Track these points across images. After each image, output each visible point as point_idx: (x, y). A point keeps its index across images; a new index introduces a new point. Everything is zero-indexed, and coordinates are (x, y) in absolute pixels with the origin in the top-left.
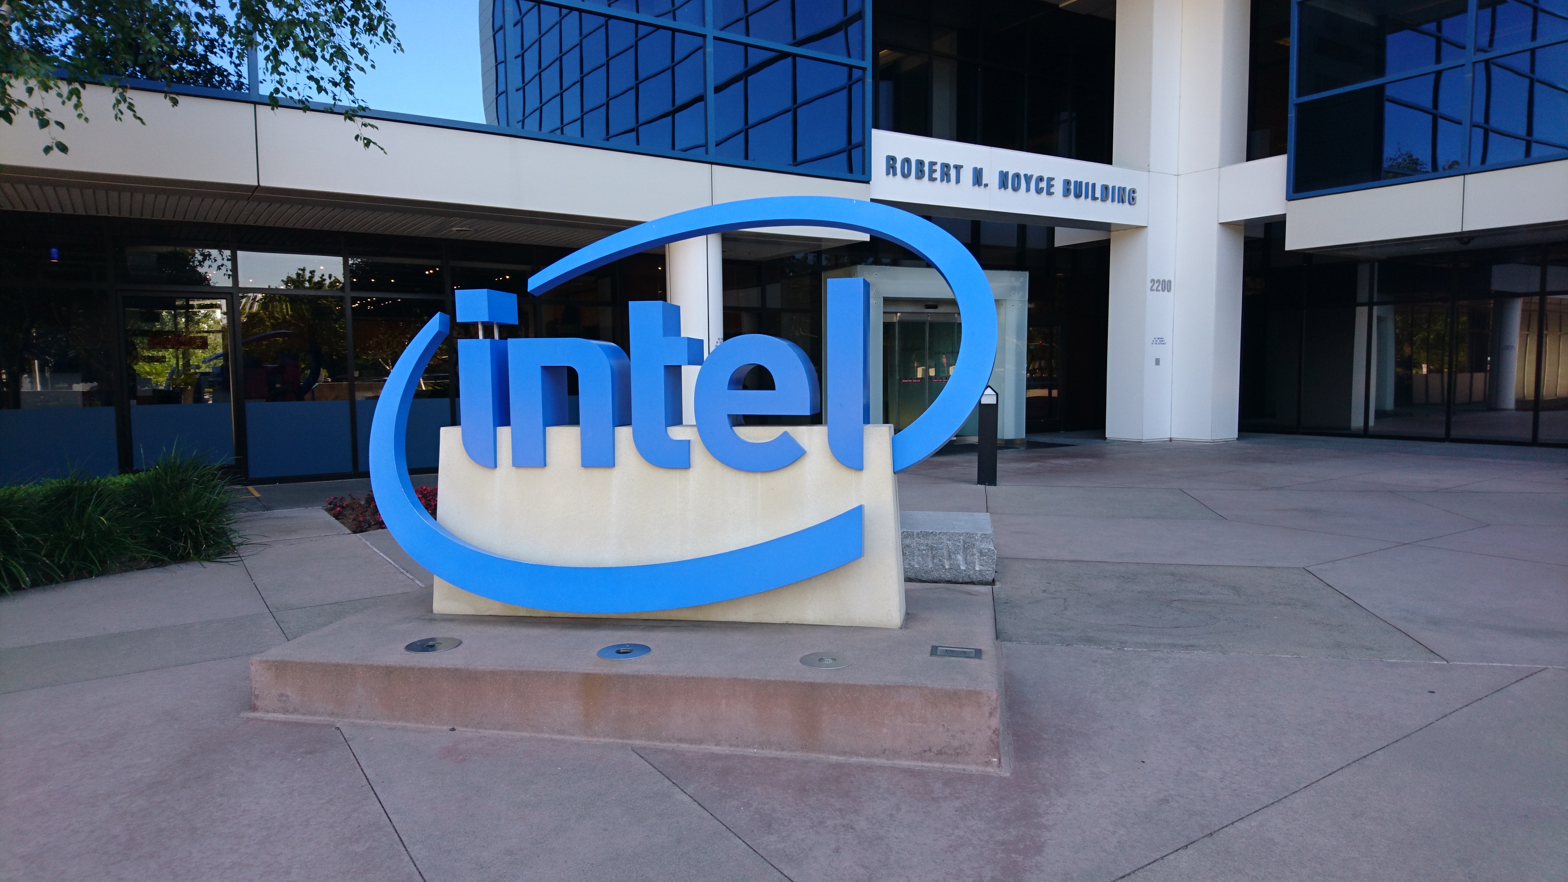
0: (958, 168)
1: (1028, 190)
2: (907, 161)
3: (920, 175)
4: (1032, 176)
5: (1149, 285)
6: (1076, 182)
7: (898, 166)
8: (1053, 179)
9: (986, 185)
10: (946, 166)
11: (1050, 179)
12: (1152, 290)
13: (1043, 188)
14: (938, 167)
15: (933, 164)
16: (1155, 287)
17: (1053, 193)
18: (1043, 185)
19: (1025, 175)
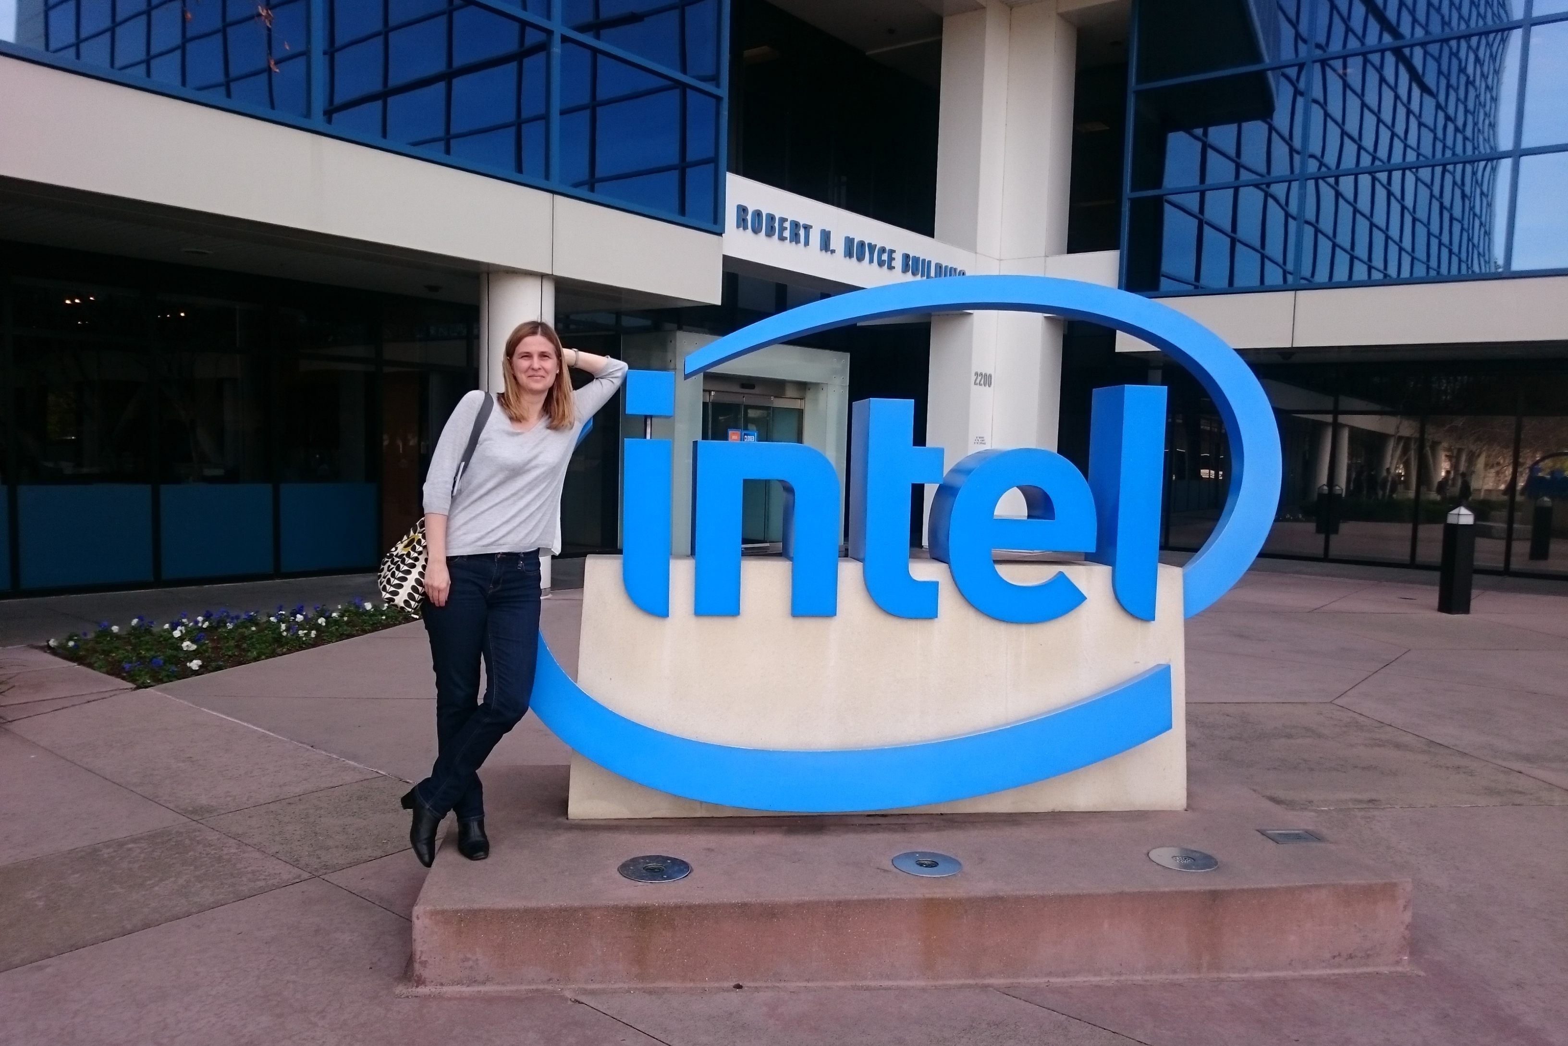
0: (807, 228)
1: (871, 261)
2: (758, 214)
3: (770, 233)
4: (876, 245)
5: (973, 378)
6: (914, 257)
7: (749, 218)
8: (894, 251)
9: (833, 252)
10: (795, 225)
11: (892, 252)
12: (975, 384)
13: (886, 261)
14: (787, 225)
15: (782, 220)
16: (978, 381)
17: (894, 268)
18: (885, 257)
19: (870, 244)
